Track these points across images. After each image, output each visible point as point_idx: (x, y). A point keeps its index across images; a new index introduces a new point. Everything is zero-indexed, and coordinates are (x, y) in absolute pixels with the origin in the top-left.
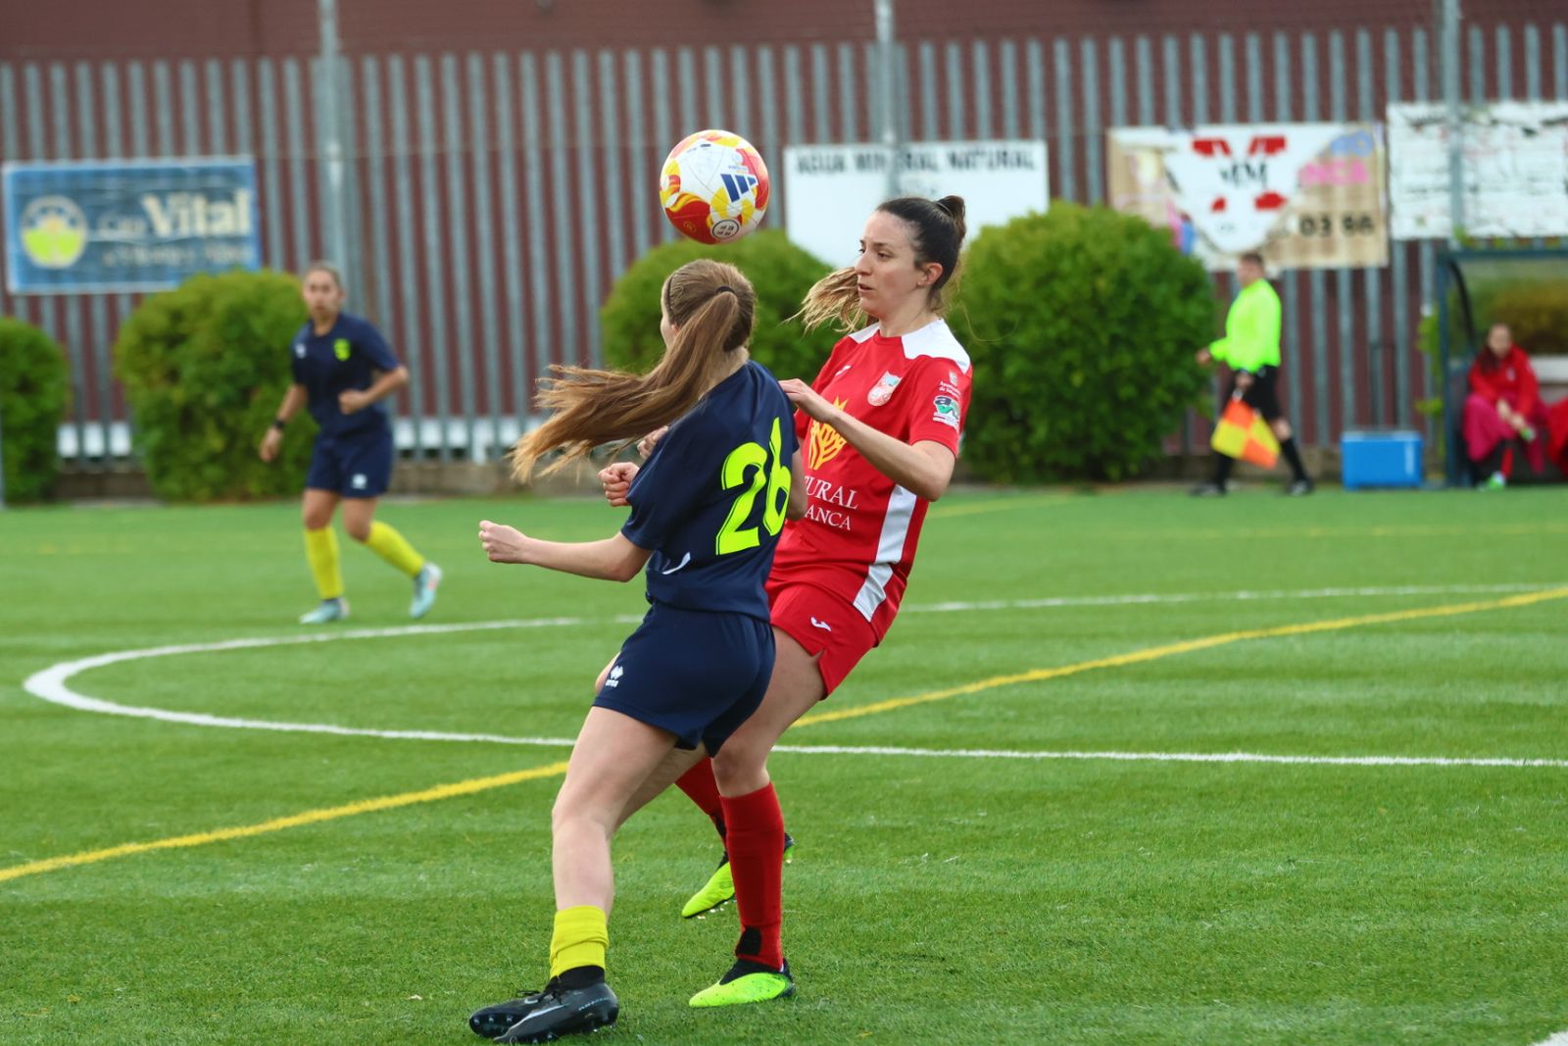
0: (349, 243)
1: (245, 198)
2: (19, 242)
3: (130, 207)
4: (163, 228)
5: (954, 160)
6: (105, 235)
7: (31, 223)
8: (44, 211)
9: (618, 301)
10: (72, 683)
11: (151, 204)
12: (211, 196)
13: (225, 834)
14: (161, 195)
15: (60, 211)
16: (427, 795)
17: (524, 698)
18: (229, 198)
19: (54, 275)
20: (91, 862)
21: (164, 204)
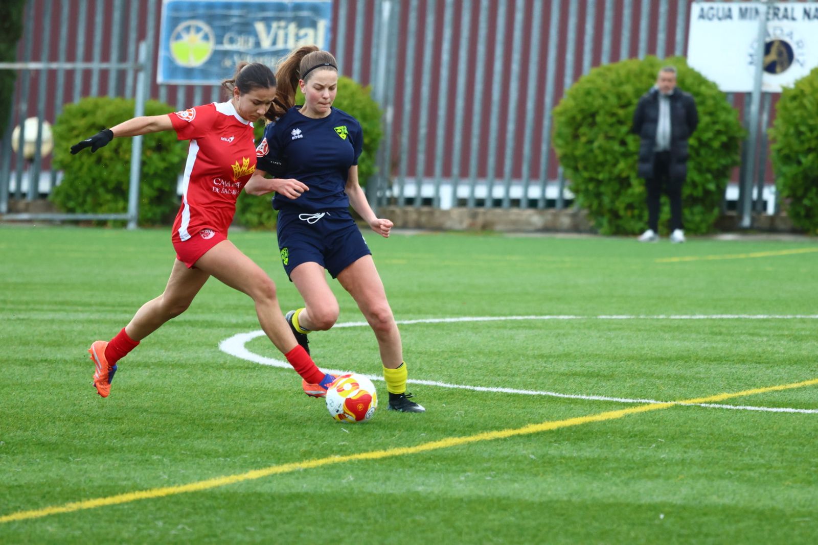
0: (389, 57)
1: (323, 25)
2: (168, 49)
3: (246, 28)
4: (266, 44)
5: (807, 13)
6: (227, 47)
7: (178, 37)
8: (188, 29)
9: (567, 102)
10: (249, 346)
11: (260, 27)
12: (301, 23)
13: (397, 451)
14: (267, 21)
15: (198, 30)
16: (523, 431)
17: (562, 368)
18: (314, 25)
19: (189, 72)
20: (313, 467)
21: (269, 28)
